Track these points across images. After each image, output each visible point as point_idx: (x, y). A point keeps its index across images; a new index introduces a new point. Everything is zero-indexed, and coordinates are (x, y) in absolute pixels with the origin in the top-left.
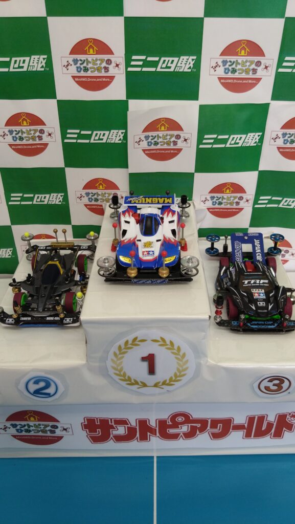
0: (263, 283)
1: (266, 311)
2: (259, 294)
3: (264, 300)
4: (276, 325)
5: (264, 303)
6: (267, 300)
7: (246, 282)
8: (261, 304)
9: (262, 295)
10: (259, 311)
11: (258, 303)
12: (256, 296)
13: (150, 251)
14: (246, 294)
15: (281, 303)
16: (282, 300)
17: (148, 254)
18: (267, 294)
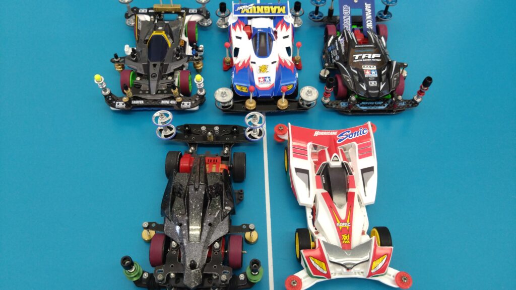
0: (375, 58)
1: (377, 91)
2: (370, 71)
3: (376, 79)
4: (386, 105)
5: (376, 82)
6: (379, 79)
7: (357, 56)
8: (373, 84)
9: (373, 72)
10: (370, 91)
11: (370, 82)
12: (367, 74)
13: (266, 78)
14: (356, 72)
15: (394, 82)
16: (395, 79)
17: (265, 80)
18: (379, 71)
